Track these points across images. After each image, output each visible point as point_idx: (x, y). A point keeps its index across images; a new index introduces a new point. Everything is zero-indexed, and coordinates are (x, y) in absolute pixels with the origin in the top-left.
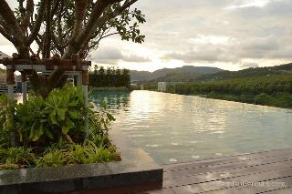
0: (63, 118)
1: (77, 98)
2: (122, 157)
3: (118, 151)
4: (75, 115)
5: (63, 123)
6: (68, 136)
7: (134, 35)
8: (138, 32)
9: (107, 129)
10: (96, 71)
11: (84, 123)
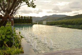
0: (4, 38)
1: (9, 31)
2: (24, 52)
3: (23, 49)
4: (9, 37)
5: (4, 40)
6: (6, 44)
7: (32, 5)
8: (34, 4)
9: (21, 41)
10: (19, 17)
11: (12, 39)
